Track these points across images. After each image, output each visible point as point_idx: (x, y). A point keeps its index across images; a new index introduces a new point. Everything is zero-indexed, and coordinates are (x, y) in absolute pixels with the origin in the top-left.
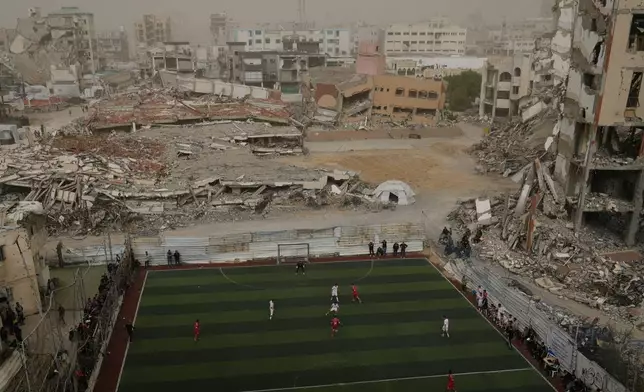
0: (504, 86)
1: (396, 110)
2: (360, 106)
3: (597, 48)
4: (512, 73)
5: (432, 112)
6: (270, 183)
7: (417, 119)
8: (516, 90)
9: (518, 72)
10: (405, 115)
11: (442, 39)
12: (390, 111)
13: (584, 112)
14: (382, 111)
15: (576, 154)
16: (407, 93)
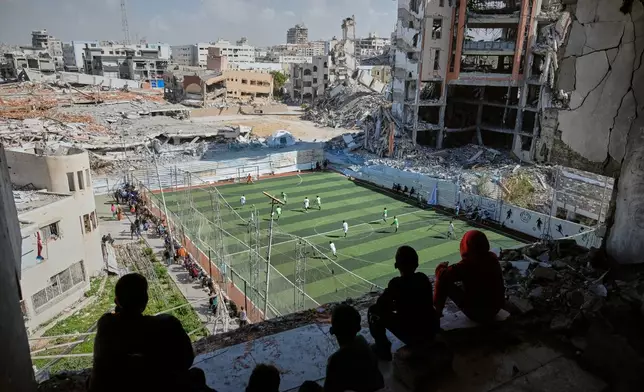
0: (307, 78)
1: (243, 94)
2: (218, 91)
3: (415, 37)
4: (312, 70)
5: (266, 95)
6: (201, 134)
7: (258, 101)
8: (315, 81)
9: (315, 69)
10: (249, 97)
11: (238, 53)
12: (239, 95)
13: (410, 74)
14: (233, 95)
15: (407, 99)
16: (249, 82)
